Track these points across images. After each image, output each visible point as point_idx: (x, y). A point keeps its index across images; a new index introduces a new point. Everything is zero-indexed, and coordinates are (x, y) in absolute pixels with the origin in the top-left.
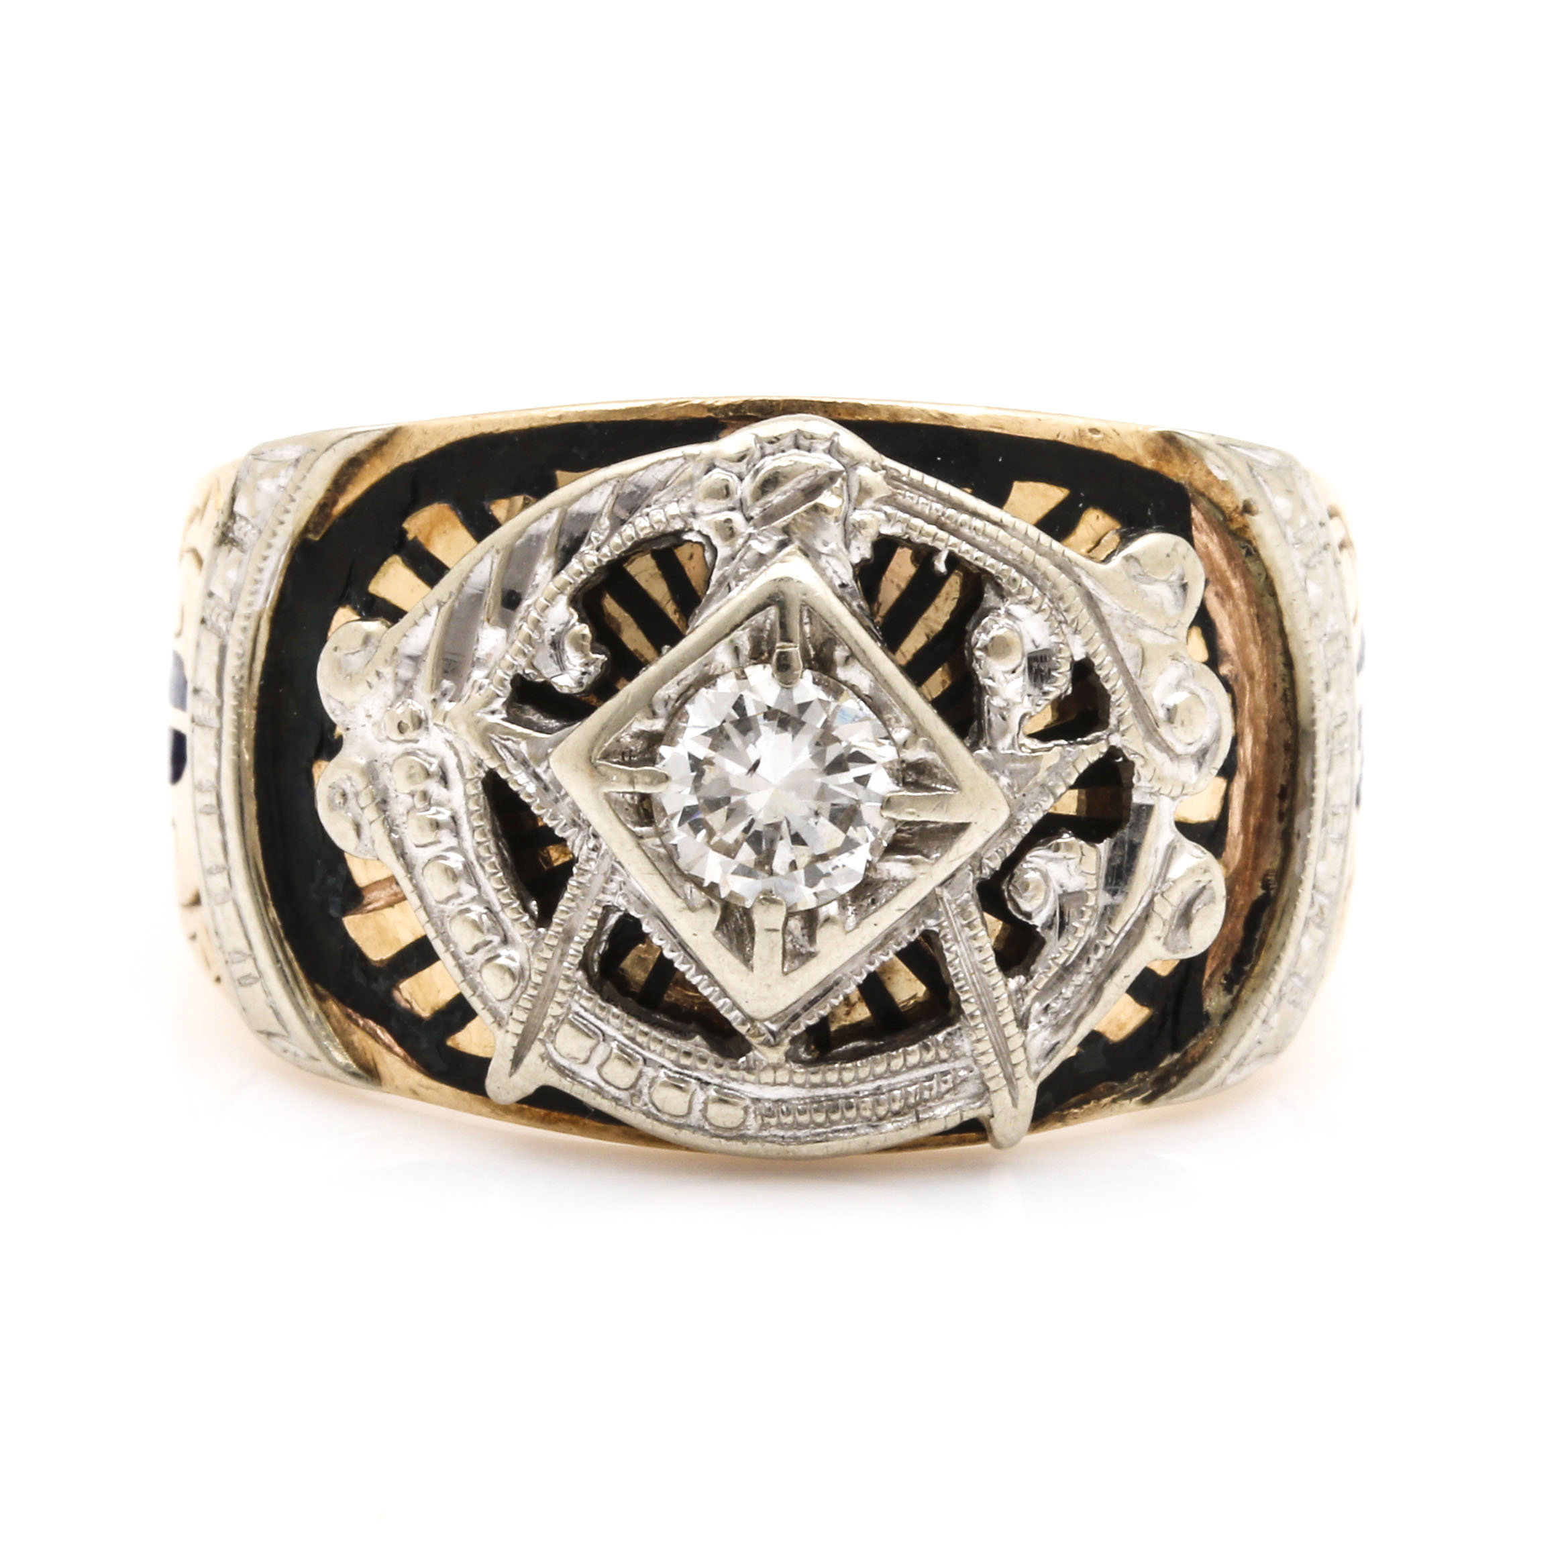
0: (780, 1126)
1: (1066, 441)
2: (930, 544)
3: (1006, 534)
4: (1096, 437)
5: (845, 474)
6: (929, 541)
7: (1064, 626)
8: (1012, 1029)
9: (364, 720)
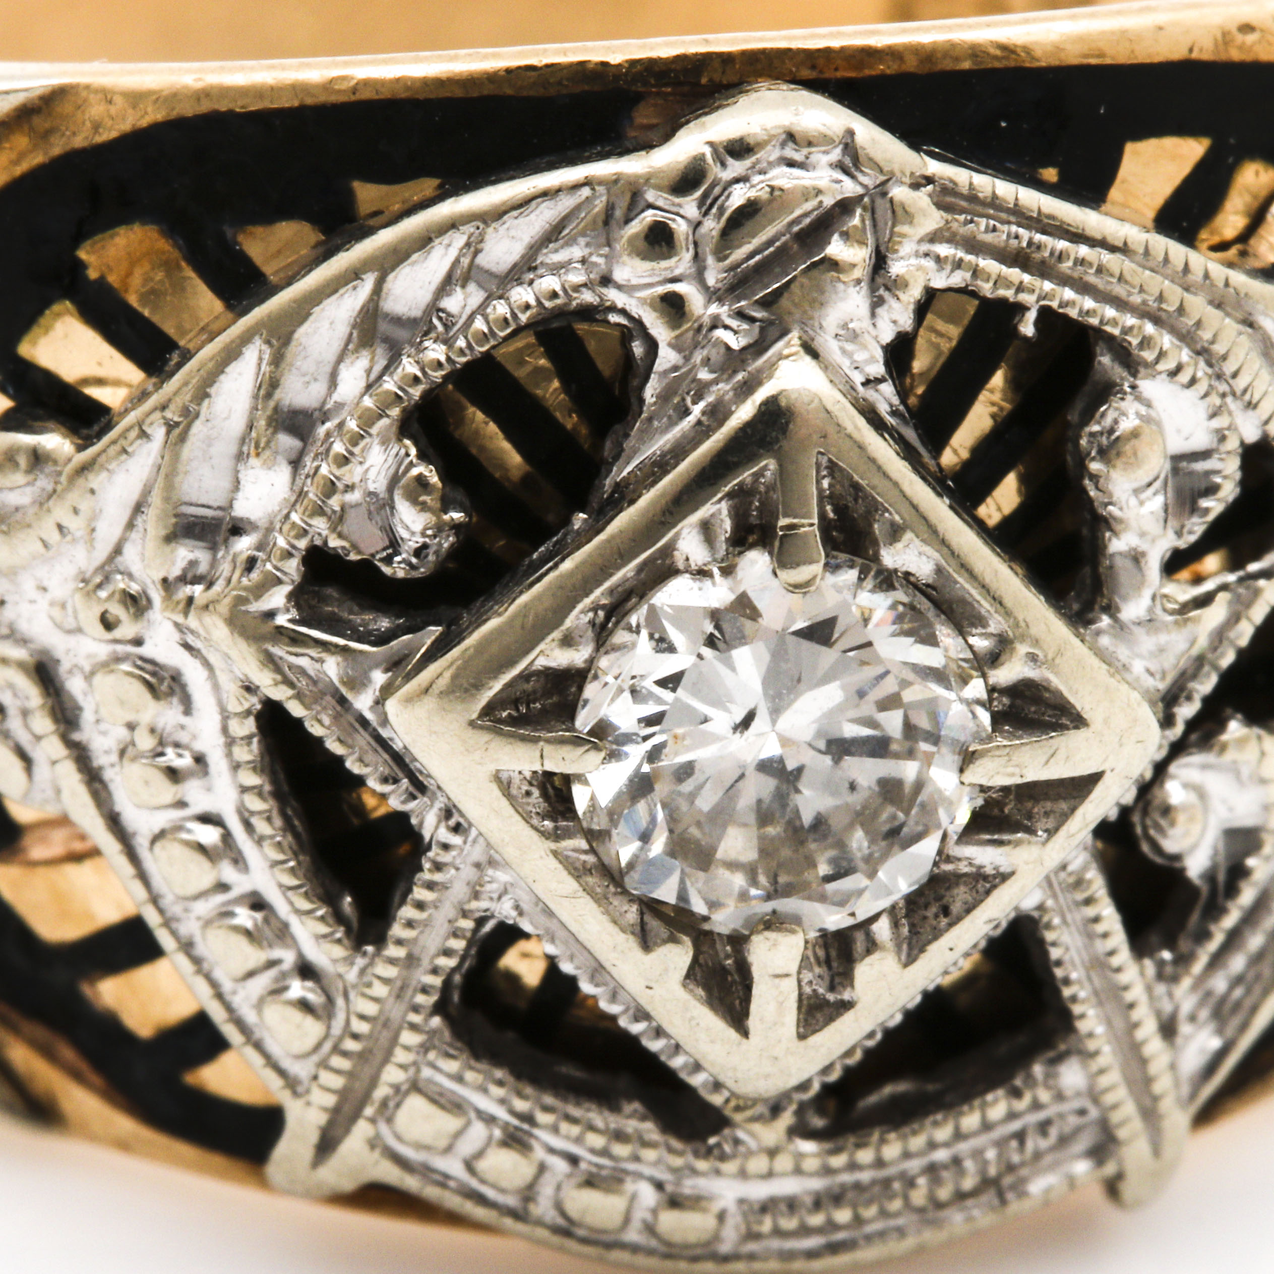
0: (778, 1232)
1: (1206, 56)
2: (1011, 300)
3: (1133, 266)
4: (1251, 38)
5: (866, 199)
6: (1008, 294)
7: (1229, 400)
8: (1154, 1046)
9: (32, 593)
